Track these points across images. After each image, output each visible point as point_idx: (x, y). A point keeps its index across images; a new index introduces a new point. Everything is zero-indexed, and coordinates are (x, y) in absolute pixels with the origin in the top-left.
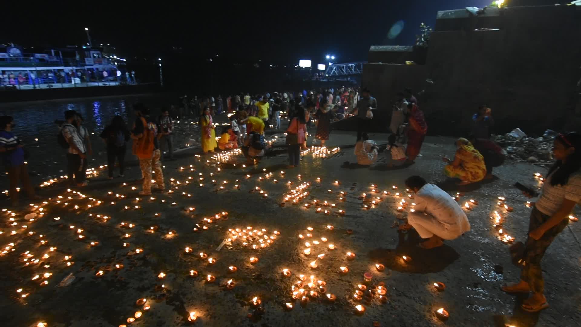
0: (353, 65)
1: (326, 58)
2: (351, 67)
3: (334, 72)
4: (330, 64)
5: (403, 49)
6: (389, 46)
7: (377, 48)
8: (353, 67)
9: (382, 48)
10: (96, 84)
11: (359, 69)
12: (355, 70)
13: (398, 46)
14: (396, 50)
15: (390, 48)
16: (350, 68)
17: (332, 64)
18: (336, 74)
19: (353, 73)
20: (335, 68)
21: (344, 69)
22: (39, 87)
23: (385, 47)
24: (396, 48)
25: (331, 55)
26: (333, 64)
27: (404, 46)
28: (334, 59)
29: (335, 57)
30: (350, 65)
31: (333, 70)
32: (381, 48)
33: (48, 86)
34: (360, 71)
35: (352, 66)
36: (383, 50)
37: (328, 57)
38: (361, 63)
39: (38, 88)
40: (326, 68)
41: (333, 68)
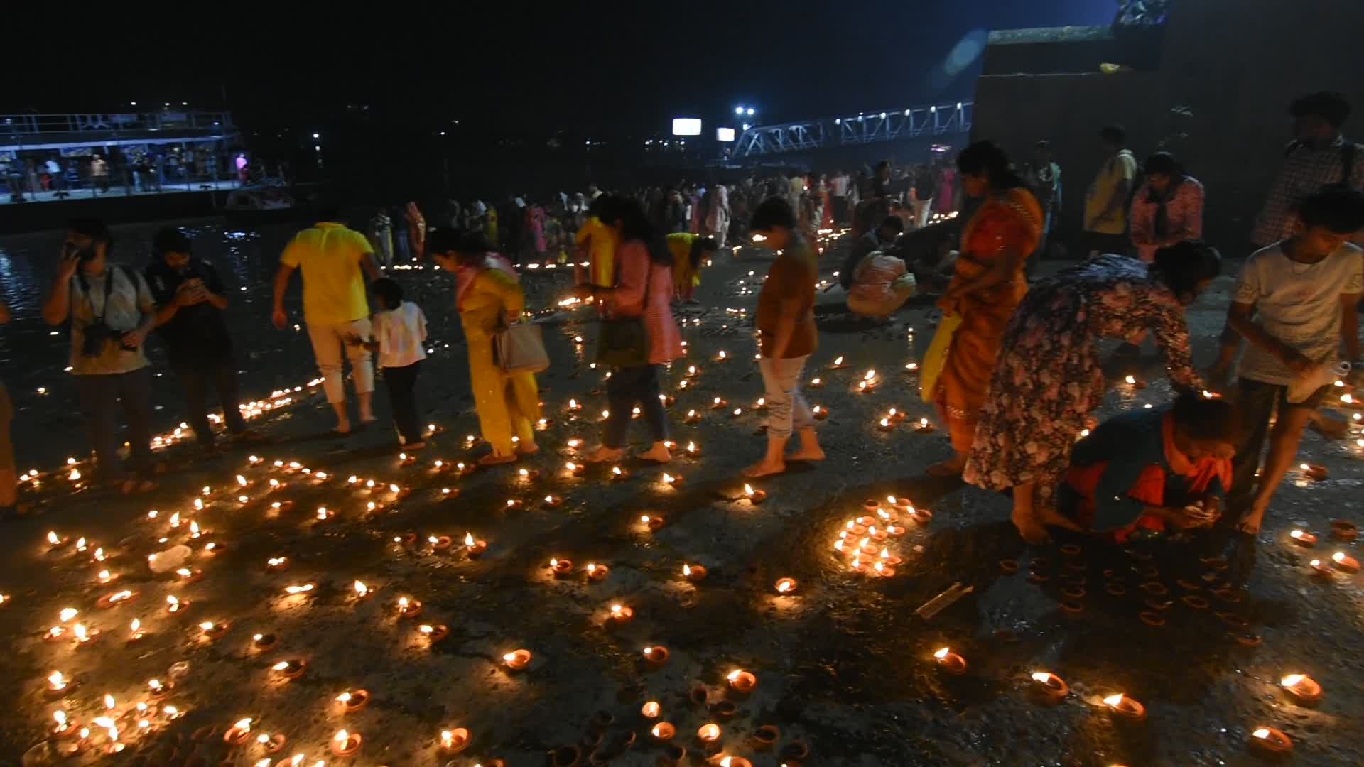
0: (800, 127)
1: (735, 113)
2: (796, 133)
3: (755, 145)
4: (746, 127)
5: (1084, 35)
6: (1043, 29)
7: (1009, 36)
8: (801, 134)
9: (1022, 36)
10: (184, 187)
11: (816, 137)
12: (805, 138)
13: (1069, 27)
14: (1062, 38)
15: (1045, 35)
16: (793, 136)
17: (750, 126)
18: (759, 150)
19: (801, 147)
20: (756, 137)
21: (778, 137)
22: (33, 198)
23: (1030, 31)
24: (1062, 34)
25: (746, 107)
26: (753, 127)
27: (1086, 28)
28: (754, 115)
29: (754, 109)
30: (794, 128)
31: (753, 142)
32: (1020, 34)
33: (56, 195)
34: (817, 143)
35: (797, 129)
36: (1028, 41)
37: (739, 110)
38: (819, 124)
39: (30, 201)
40: (737, 136)
41: (754, 136)
